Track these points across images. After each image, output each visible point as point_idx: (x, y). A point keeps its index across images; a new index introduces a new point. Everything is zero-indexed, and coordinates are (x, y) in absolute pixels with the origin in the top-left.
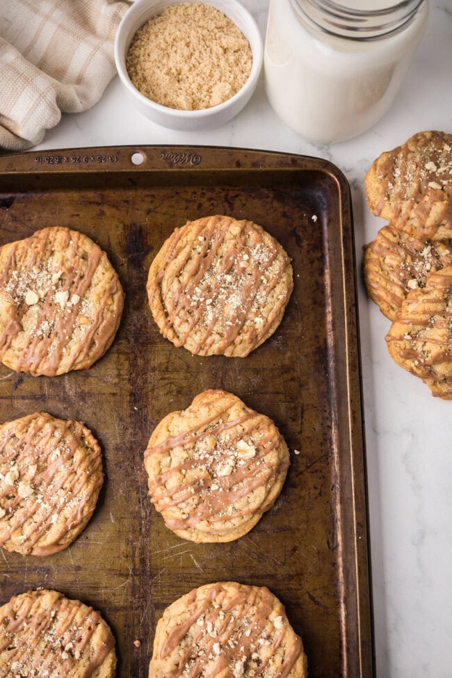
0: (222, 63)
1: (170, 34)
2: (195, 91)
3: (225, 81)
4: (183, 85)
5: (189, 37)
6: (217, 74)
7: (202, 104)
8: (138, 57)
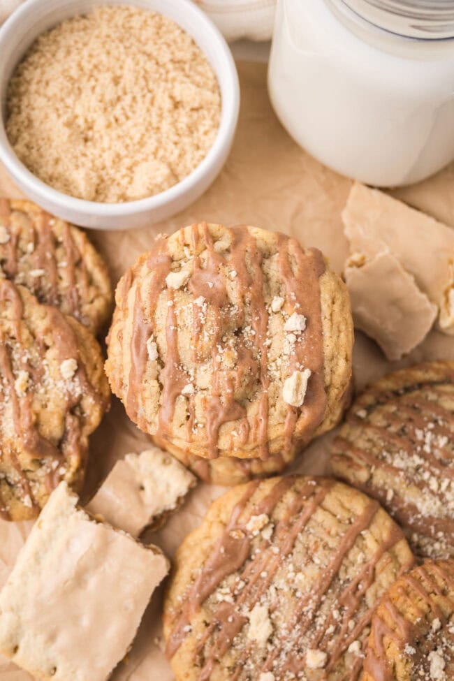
0: (165, 126)
1: (91, 56)
2: (108, 163)
3: (163, 159)
4: (92, 151)
5: (121, 68)
6: (151, 144)
7: (114, 191)
8: (29, 83)
